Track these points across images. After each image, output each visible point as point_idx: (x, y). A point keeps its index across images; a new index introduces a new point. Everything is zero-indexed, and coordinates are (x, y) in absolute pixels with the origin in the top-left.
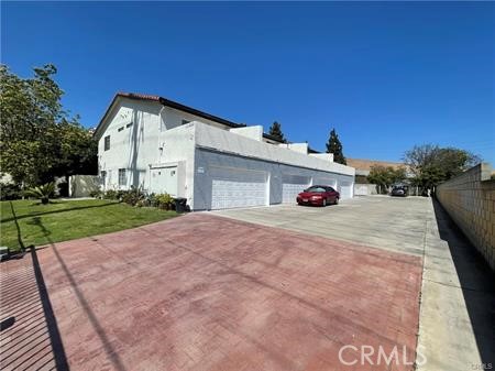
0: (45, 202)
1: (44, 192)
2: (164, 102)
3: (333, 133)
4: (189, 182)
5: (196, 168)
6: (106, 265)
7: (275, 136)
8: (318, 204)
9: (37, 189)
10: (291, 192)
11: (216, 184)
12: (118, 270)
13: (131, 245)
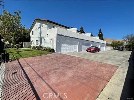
0: (18, 49)
1: (17, 46)
3: (100, 30)
4: (55, 44)
5: (57, 40)
6: (34, 63)
8: (93, 52)
9: (15, 45)
10: (85, 48)
11: (63, 45)
12: (37, 64)
13: (40, 60)
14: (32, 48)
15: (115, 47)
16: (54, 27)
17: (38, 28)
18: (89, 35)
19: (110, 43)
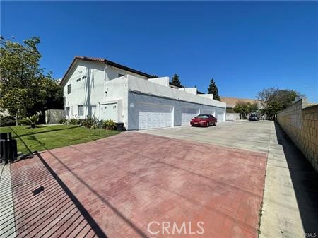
0: (33, 126)
1: (33, 120)
2: (108, 63)
3: (212, 81)
4: (125, 113)
5: (129, 104)
7: (175, 83)
8: (204, 126)
9: (27, 118)
10: (187, 118)
11: (141, 114)
14: (70, 123)
15: (243, 114)
16: (120, 76)
17: (83, 78)
18: (193, 91)
19: (233, 106)
